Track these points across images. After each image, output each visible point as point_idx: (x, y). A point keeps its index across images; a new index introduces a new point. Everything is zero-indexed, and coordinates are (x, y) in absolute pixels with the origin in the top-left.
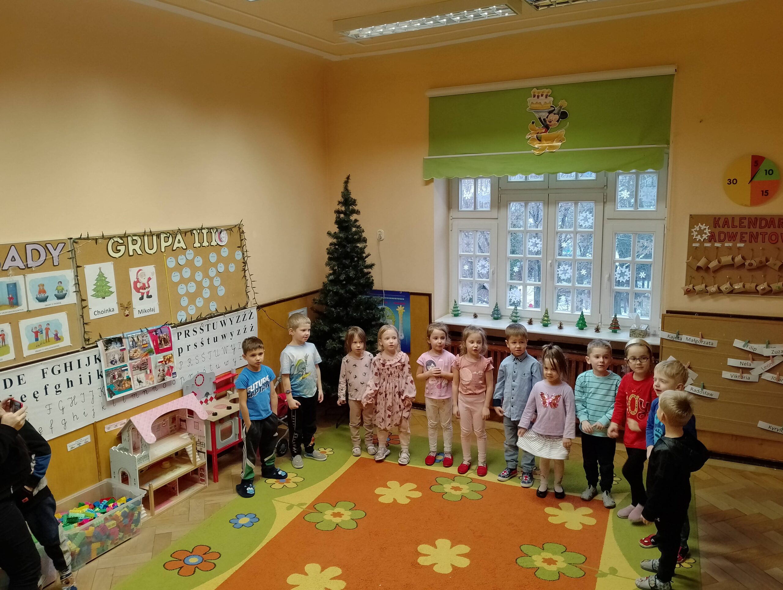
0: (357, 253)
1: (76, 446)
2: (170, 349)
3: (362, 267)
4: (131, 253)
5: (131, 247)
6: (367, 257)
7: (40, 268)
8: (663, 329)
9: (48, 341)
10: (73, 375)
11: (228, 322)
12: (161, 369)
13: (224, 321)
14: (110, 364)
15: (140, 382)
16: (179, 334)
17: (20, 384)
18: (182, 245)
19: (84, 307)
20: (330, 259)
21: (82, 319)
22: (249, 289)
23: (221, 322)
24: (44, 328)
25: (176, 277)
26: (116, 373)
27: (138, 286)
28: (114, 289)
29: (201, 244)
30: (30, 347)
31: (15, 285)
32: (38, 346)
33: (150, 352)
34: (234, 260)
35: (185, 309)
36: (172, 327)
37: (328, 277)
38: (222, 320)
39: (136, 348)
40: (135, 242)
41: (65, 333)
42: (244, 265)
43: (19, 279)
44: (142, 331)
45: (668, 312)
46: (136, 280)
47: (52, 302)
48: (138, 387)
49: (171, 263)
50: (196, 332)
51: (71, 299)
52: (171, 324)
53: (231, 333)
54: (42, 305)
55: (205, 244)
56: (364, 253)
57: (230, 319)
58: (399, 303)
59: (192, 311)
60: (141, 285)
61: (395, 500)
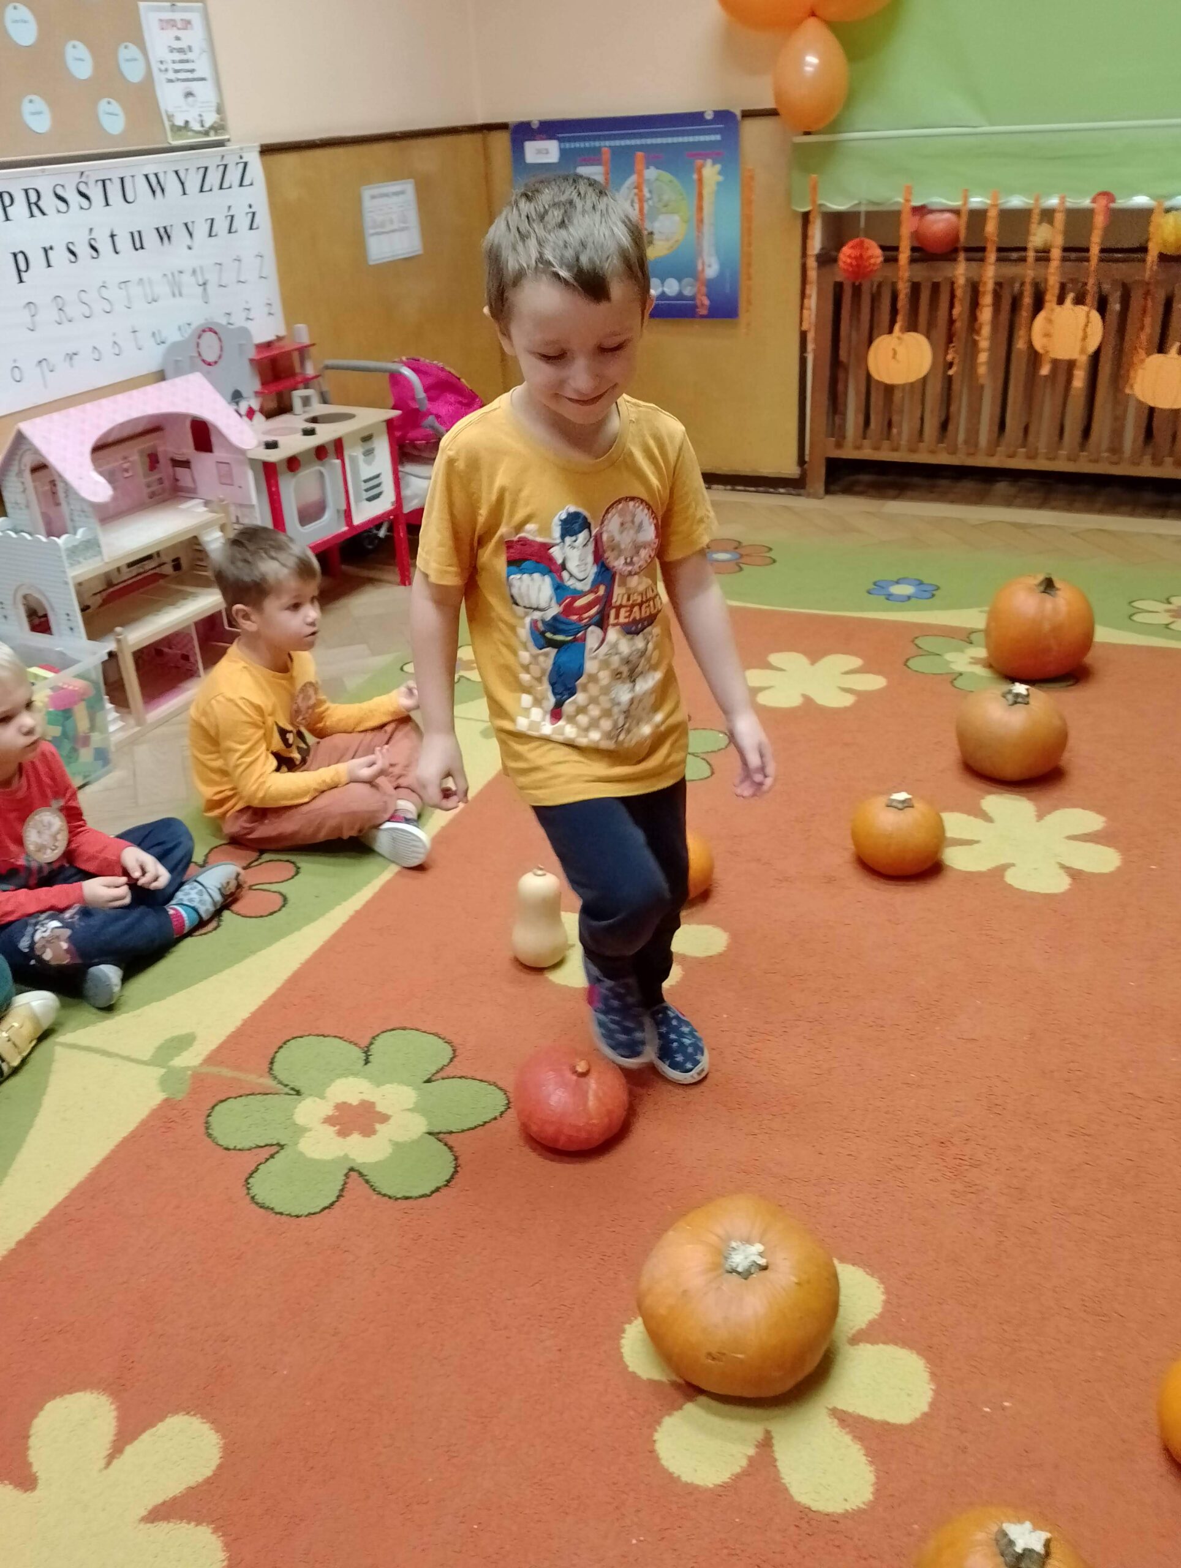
11: (172, 184)
13: (156, 175)
16: (8, 199)
23: (146, 176)
38: (150, 170)
50: (64, 200)
53: (186, 225)
57: (176, 172)
58: (700, 154)
61: (808, 701)
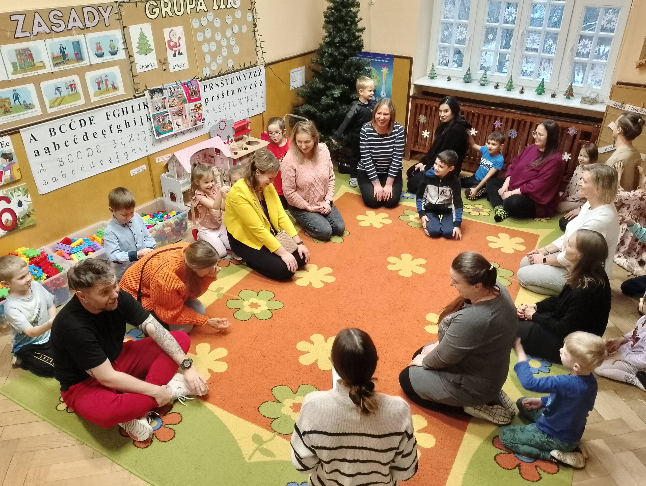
0: (351, 17)
1: (137, 173)
2: (199, 99)
3: (355, 31)
4: (164, 15)
5: (164, 9)
6: (359, 21)
7: (96, 28)
8: (611, 97)
9: (107, 90)
10: (129, 118)
11: (243, 78)
12: (193, 116)
14: (155, 110)
15: (178, 125)
16: (205, 87)
17: (91, 124)
18: (204, 7)
19: (132, 62)
20: (327, 22)
21: (131, 73)
22: (259, 48)
24: (104, 78)
25: (200, 38)
26: (160, 118)
27: (172, 45)
28: (153, 47)
29: (219, 7)
30: (95, 95)
31: (78, 42)
32: (101, 94)
33: (184, 102)
34: (246, 23)
35: (209, 65)
36: (200, 81)
37: (324, 39)
38: (238, 76)
39: (174, 98)
40: (166, 5)
41: (120, 83)
42: (254, 26)
43: (80, 37)
44: (177, 84)
45: (618, 83)
46: (169, 39)
47: (108, 58)
48: (177, 129)
49: (195, 24)
50: (218, 85)
51: (122, 55)
52: (199, 78)
53: (245, 87)
54: (100, 60)
55: (222, 6)
56: (357, 17)
57: (244, 75)
58: (383, 65)
59: (214, 67)
60: (174, 44)
61: (371, 225)
